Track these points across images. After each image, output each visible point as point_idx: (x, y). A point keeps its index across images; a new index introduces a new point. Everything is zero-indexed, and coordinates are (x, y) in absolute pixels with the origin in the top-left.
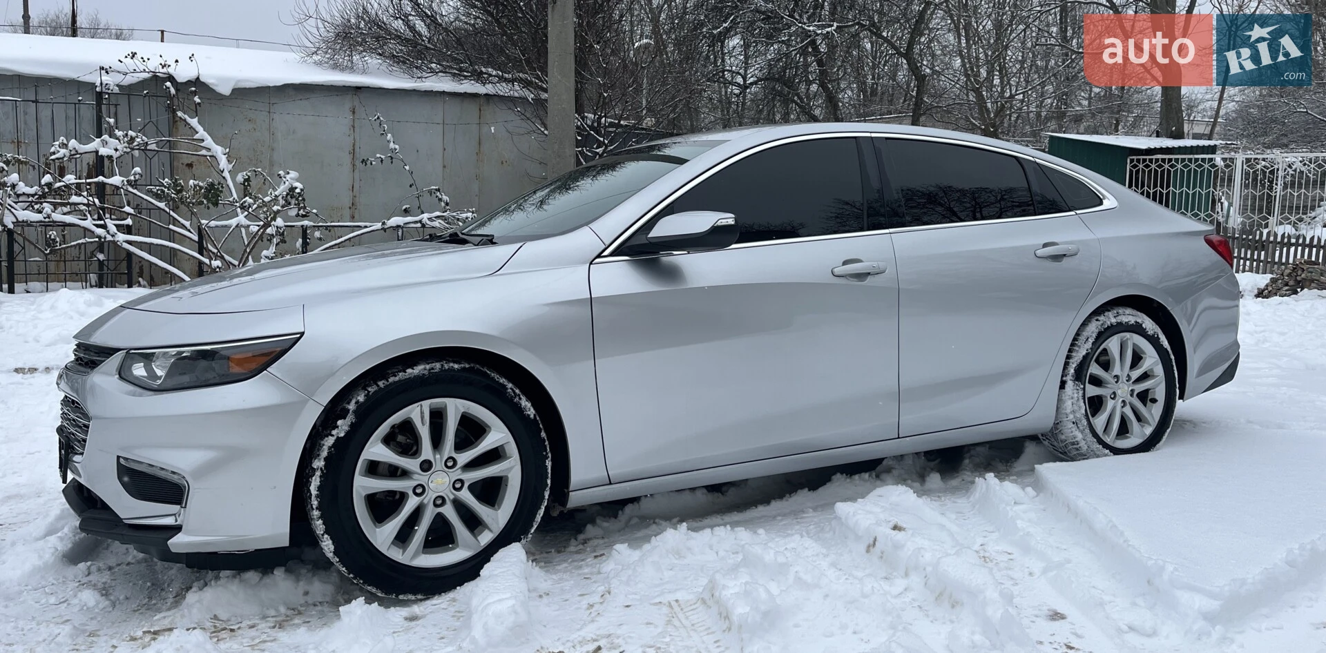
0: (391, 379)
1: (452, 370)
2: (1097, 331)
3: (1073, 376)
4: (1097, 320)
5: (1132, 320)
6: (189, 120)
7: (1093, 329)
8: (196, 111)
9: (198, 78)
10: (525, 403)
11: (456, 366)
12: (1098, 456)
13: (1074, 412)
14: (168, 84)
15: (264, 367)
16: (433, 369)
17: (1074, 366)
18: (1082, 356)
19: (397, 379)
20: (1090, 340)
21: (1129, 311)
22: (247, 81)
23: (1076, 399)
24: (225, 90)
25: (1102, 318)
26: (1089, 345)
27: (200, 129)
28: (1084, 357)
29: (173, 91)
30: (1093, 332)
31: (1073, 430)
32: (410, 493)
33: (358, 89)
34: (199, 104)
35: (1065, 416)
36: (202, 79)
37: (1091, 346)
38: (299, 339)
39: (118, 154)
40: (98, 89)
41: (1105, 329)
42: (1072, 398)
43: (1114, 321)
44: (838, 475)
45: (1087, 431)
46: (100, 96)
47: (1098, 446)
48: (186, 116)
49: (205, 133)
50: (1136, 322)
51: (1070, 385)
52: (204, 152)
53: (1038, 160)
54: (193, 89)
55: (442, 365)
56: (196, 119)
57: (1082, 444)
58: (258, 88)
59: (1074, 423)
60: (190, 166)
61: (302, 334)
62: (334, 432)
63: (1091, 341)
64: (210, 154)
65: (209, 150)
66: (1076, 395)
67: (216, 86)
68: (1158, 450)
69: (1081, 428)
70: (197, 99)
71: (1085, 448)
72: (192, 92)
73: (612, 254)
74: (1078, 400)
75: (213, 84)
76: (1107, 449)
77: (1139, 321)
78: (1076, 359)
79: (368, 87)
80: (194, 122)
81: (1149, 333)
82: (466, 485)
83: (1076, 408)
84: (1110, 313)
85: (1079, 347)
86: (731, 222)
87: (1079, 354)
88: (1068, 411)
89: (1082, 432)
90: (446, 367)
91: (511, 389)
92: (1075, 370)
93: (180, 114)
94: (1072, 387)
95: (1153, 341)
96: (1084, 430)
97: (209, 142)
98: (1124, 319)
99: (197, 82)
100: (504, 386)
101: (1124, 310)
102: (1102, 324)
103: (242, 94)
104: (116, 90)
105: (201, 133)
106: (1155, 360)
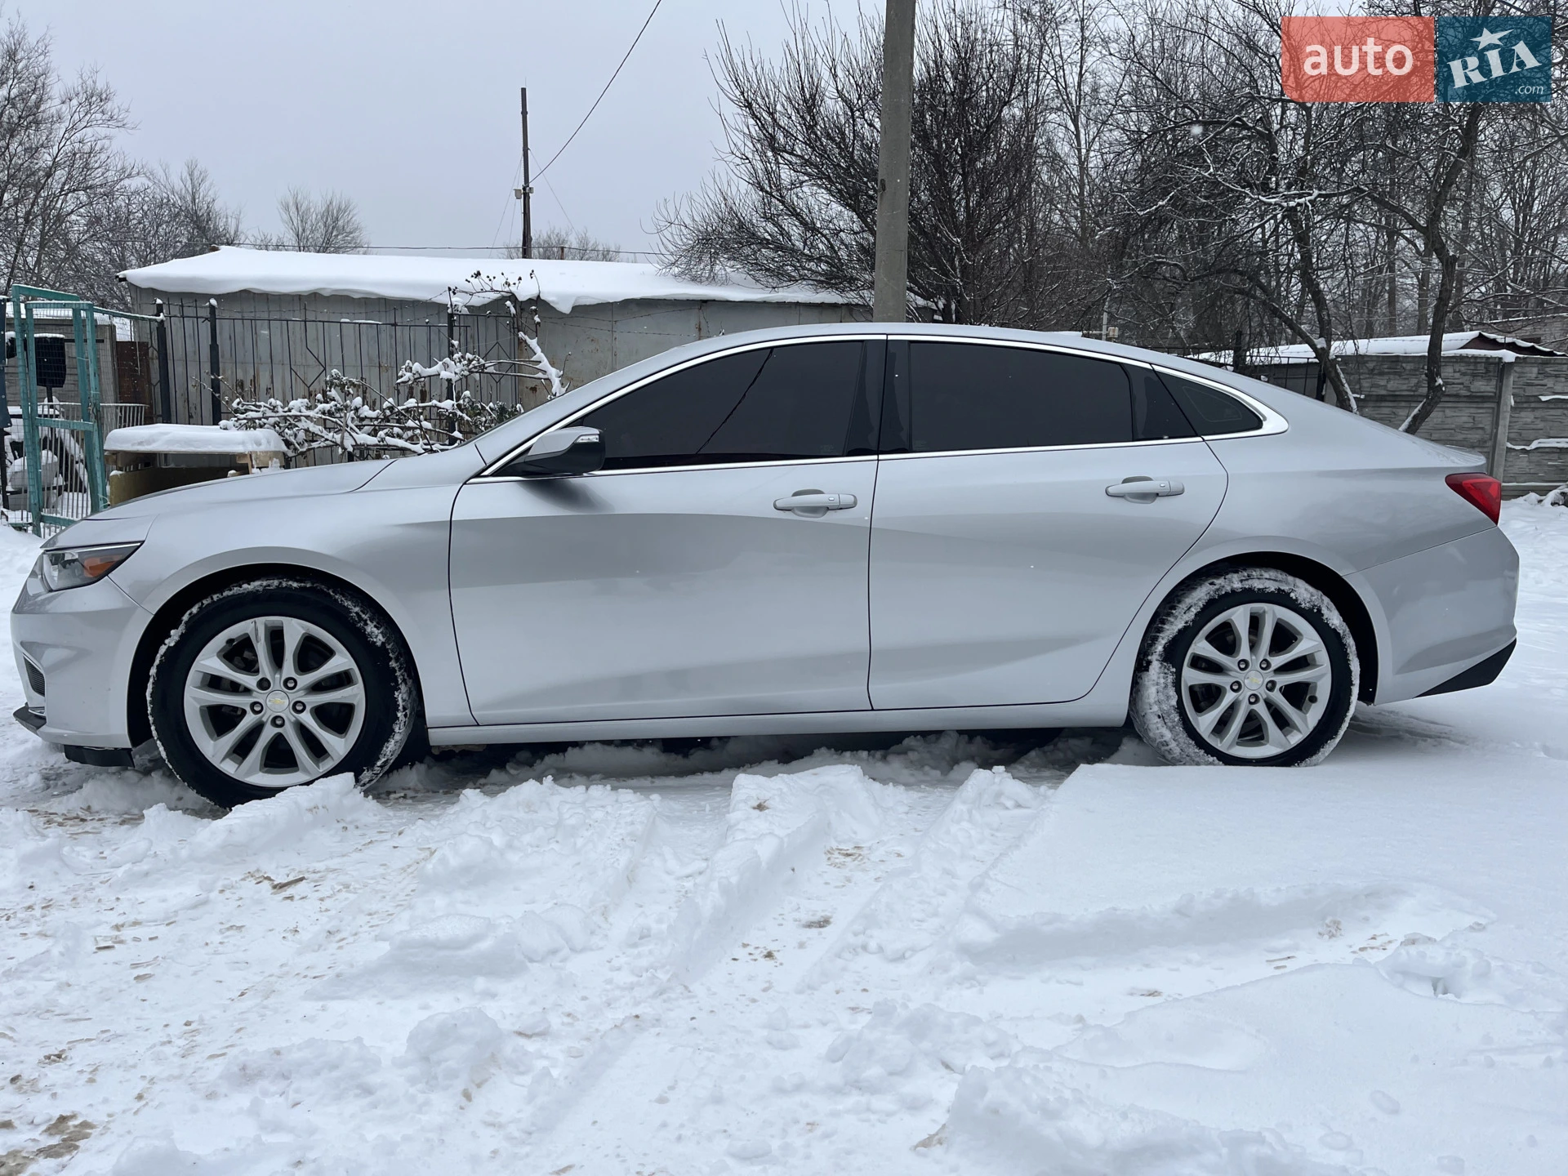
0: (226, 593)
1: (289, 588)
2: (1207, 598)
3: (1161, 655)
4: (1212, 584)
5: (1272, 587)
6: (529, 341)
7: (1201, 595)
8: (536, 331)
9: (539, 296)
10: (371, 628)
11: (295, 585)
12: (1198, 764)
13: (1159, 702)
14: (508, 303)
15: (107, 574)
16: (269, 586)
17: (1164, 642)
18: (1176, 630)
19: (231, 593)
20: (1192, 609)
21: (1272, 574)
22: (587, 297)
23: (1163, 685)
24: (566, 308)
25: (1220, 582)
26: (1191, 615)
27: (538, 350)
28: (1180, 631)
29: (513, 310)
30: (1200, 600)
31: (1159, 725)
32: (248, 709)
33: (704, 303)
34: (538, 323)
35: (1148, 707)
36: (542, 297)
37: (1193, 617)
38: (139, 547)
39: (457, 377)
40: (449, 311)
41: (1221, 597)
42: (1157, 684)
43: (1237, 585)
44: (823, 750)
45: (1179, 729)
46: (452, 318)
47: (1197, 750)
48: (526, 337)
49: (542, 354)
50: (1279, 589)
51: (1155, 666)
52: (540, 375)
53: (1157, 368)
54: (533, 308)
55: (281, 583)
56: (535, 340)
57: (1173, 745)
58: (598, 304)
59: (1159, 717)
60: (534, 389)
61: (142, 542)
62: (167, 641)
63: (1194, 610)
64: (545, 377)
65: (545, 372)
66: (1162, 681)
67: (557, 303)
68: (1310, 765)
69: (1170, 724)
70: (537, 319)
71: (1177, 751)
72: (532, 310)
73: (494, 474)
74: (1166, 687)
75: (553, 302)
76: (1212, 756)
77: (1285, 588)
78: (1169, 632)
79: (714, 300)
80: (533, 343)
81: (1303, 606)
82: (308, 708)
83: (1162, 697)
84: (1235, 575)
85: (1176, 617)
86: (595, 439)
87: (1174, 627)
88: (1152, 700)
89: (1171, 730)
90: (284, 584)
91: (357, 613)
92: (1164, 647)
93: (521, 334)
94: (1157, 670)
95: (1314, 617)
96: (1174, 727)
97: (545, 364)
98: (1257, 585)
99: (537, 301)
100: (348, 610)
101: (1263, 573)
102: (1218, 590)
103: (583, 311)
104: (465, 311)
105: (539, 354)
106: (1316, 643)
